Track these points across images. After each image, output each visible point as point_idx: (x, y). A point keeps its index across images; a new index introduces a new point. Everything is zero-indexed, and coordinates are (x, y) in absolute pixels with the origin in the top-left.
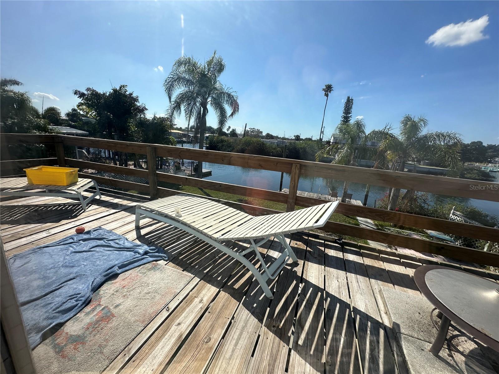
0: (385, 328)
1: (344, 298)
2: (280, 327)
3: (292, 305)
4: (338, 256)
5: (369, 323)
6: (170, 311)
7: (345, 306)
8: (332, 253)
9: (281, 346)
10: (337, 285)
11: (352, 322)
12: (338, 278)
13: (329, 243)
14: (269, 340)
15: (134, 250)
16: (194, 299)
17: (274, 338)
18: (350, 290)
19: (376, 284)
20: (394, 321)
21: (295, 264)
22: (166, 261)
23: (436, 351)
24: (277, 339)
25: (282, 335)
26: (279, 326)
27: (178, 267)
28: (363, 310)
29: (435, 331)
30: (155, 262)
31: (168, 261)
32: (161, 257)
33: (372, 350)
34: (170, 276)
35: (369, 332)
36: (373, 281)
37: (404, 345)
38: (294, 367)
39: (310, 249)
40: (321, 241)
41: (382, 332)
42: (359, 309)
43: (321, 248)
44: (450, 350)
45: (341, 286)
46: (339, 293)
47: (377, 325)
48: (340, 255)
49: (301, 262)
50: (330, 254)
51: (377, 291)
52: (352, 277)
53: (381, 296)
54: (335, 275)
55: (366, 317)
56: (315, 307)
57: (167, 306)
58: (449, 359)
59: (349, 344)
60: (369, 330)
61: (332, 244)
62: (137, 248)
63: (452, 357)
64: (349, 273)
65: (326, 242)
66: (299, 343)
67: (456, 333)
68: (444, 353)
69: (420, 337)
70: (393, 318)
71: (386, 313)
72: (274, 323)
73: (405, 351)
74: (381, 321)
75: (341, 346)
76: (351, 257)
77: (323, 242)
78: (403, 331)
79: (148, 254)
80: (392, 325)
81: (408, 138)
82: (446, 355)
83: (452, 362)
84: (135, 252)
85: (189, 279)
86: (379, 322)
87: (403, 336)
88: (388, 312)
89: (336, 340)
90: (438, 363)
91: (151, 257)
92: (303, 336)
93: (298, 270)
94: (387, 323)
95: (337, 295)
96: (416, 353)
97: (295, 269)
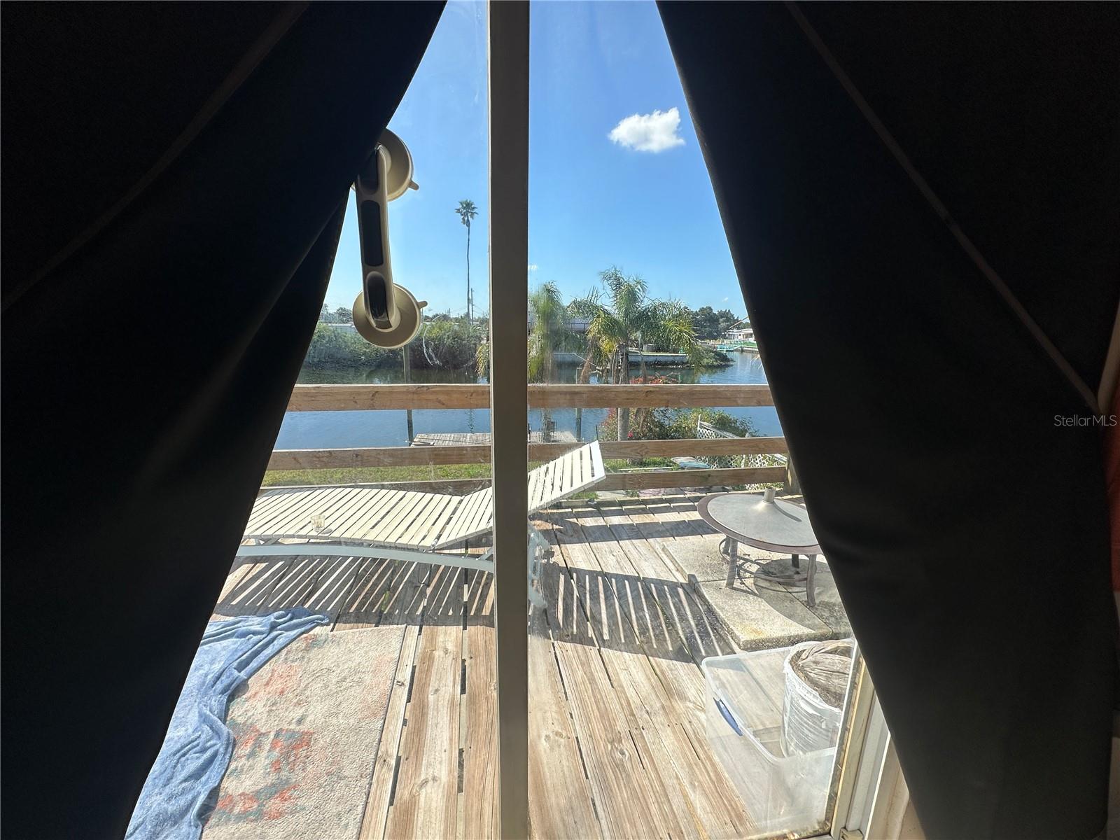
0: (682, 586)
1: (630, 572)
2: (575, 633)
3: (575, 605)
4: (600, 524)
5: (666, 587)
6: (407, 683)
7: (634, 580)
8: (589, 522)
9: (588, 650)
10: (615, 560)
11: (648, 595)
12: (611, 552)
13: (580, 510)
14: (570, 652)
15: (234, 634)
16: (431, 653)
17: (575, 647)
18: (632, 561)
19: (657, 543)
20: (688, 573)
21: (550, 554)
22: (328, 624)
23: (730, 584)
24: (579, 646)
25: (582, 639)
26: (572, 632)
27: (360, 625)
28: (654, 577)
29: (726, 567)
30: (305, 635)
31: (332, 625)
32: (312, 621)
33: (678, 611)
34: (360, 642)
35: (669, 596)
36: (651, 540)
37: (704, 591)
38: (613, 662)
39: (557, 527)
40: (567, 510)
41: (680, 591)
42: (650, 577)
43: (571, 520)
44: (740, 578)
45: (619, 560)
46: (621, 568)
47: (674, 586)
48: (600, 521)
49: (556, 548)
50: (588, 525)
51: (659, 551)
52: (626, 544)
53: (666, 554)
54: (607, 549)
55: (660, 583)
56: (602, 596)
57: (396, 681)
58: (743, 587)
59: (655, 617)
60: (668, 594)
61: (584, 510)
62: (240, 627)
63: (744, 584)
64: (623, 541)
65: (574, 510)
66: (605, 638)
67: (742, 561)
68: (737, 584)
69: (715, 578)
70: (686, 570)
71: (678, 570)
72: (565, 631)
73: (707, 597)
74: (676, 581)
75: (649, 621)
76: (616, 520)
77: (570, 510)
78: (699, 579)
79: (278, 627)
80: (687, 579)
81: (627, 314)
82: (739, 584)
83: (745, 588)
84: (244, 635)
85: (400, 633)
86: (675, 582)
87: (701, 584)
88: (679, 568)
89: (641, 619)
90: (735, 594)
91: (287, 629)
92: (605, 630)
93: (557, 559)
94: (682, 580)
95: (620, 572)
96: (716, 595)
97: (552, 560)
